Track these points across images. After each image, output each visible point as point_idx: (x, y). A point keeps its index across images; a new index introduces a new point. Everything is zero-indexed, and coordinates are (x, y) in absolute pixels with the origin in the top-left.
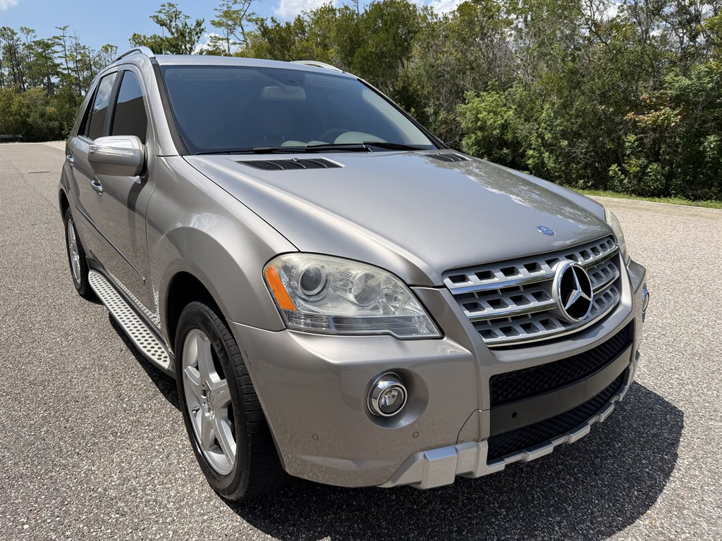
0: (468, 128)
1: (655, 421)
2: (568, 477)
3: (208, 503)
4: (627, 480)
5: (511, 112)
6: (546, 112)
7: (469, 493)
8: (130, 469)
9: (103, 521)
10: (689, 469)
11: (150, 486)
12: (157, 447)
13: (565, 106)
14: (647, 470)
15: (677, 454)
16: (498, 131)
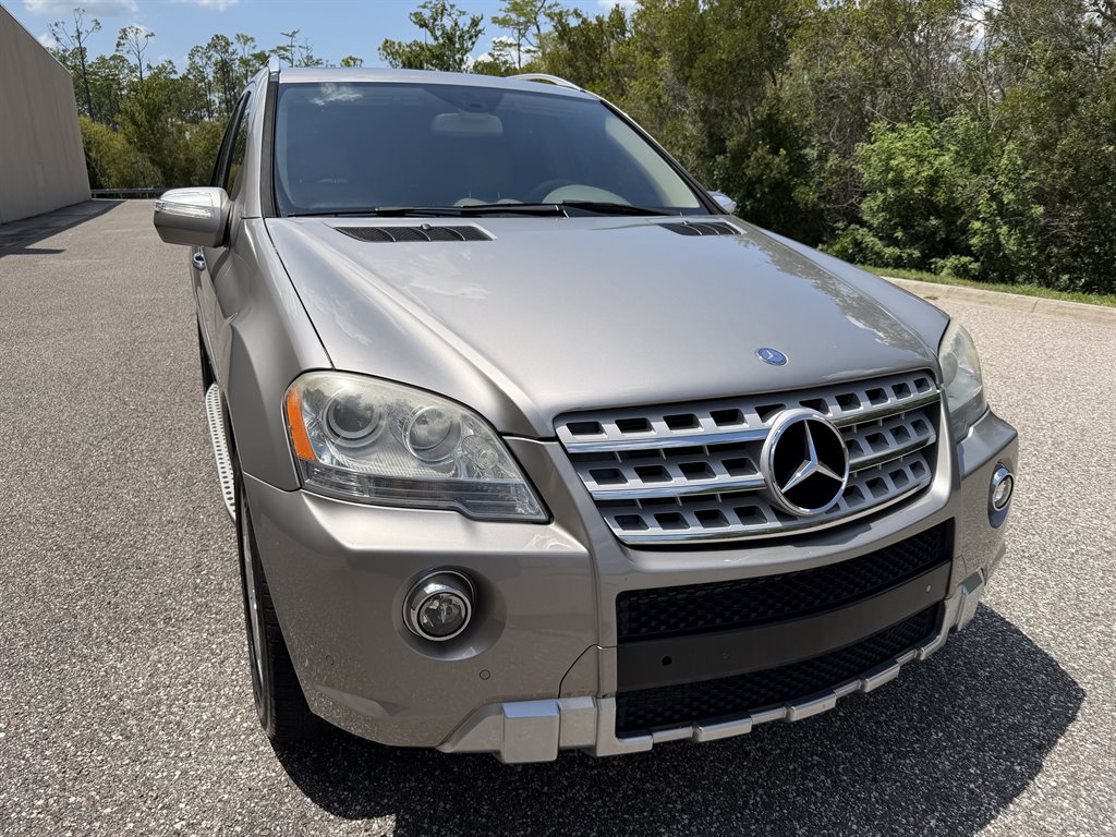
0: (872, 182)
1: (1024, 702)
2: (823, 777)
3: (247, 738)
4: (927, 798)
5: (947, 158)
6: (1008, 155)
7: (641, 779)
8: (165, 673)
9: (99, 742)
10: (1054, 795)
11: (181, 702)
12: (214, 646)
13: (1045, 146)
14: (972, 786)
15: (1040, 766)
16: (922, 188)
